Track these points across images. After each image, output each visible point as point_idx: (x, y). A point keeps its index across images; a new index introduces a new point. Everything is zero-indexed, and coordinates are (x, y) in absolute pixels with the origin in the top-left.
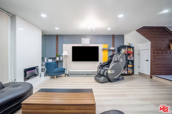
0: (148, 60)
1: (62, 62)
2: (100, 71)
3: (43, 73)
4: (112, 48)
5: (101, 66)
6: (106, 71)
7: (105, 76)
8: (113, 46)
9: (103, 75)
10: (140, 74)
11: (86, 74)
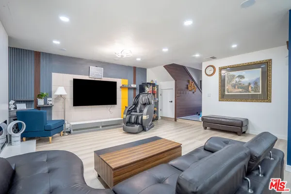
0: (172, 102)
1: (51, 110)
2: (130, 118)
3: (19, 134)
4: (133, 86)
5: (128, 111)
6: (140, 117)
7: (139, 124)
8: (135, 83)
9: (136, 123)
10: (162, 118)
11: (102, 127)
